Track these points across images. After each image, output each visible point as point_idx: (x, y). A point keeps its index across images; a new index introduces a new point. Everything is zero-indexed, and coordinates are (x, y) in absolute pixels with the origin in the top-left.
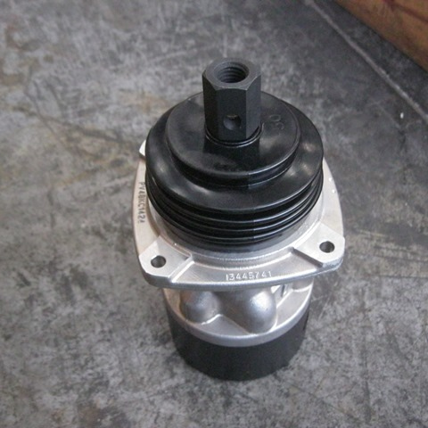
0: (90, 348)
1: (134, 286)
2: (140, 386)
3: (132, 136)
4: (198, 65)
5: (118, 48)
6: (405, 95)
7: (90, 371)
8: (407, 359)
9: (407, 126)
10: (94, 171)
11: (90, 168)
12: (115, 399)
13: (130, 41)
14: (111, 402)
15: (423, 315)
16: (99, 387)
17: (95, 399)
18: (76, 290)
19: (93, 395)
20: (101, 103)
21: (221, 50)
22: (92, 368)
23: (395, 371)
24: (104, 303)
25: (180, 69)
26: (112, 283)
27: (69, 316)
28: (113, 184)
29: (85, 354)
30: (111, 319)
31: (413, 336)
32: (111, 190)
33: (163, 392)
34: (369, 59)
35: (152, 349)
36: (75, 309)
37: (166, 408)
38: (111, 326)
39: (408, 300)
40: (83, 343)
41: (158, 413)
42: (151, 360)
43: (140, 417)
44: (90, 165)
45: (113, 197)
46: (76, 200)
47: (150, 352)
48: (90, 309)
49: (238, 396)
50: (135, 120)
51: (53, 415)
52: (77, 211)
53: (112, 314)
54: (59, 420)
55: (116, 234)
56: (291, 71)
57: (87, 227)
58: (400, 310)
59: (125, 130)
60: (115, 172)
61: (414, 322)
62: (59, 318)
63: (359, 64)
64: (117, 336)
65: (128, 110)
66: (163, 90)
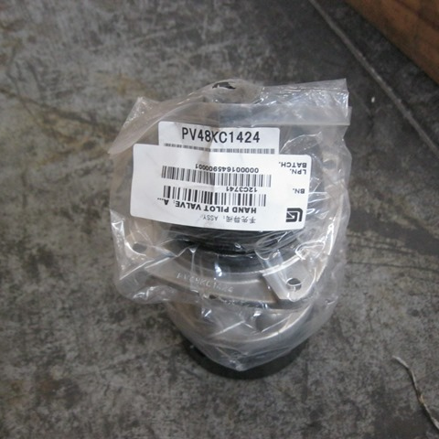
0: (50, 323)
1: (96, 266)
2: (94, 360)
3: (105, 118)
4: (176, 46)
5: (100, 28)
6: (379, 78)
7: (49, 345)
8: (348, 342)
9: (377, 111)
10: (67, 153)
11: (63, 150)
12: (70, 372)
13: (112, 21)
14: (65, 375)
15: (369, 300)
16: (57, 360)
17: (51, 371)
18: (42, 268)
19: (50, 367)
20: (79, 85)
21: (200, 31)
22: (51, 342)
23: (336, 353)
24: (67, 282)
25: (158, 50)
26: (75, 263)
27: (33, 293)
28: (84, 166)
29: (46, 329)
30: (72, 297)
31: (357, 321)
32: (82, 172)
33: (115, 366)
34: (347, 41)
35: (107, 326)
36: (39, 286)
37: (116, 381)
38: (71, 303)
39: (357, 286)
40: (45, 319)
41: (108, 386)
42: (106, 337)
43: (91, 389)
44: (63, 147)
45: (83, 179)
46: (48, 181)
47: (105, 329)
48: (54, 287)
49: (183, 372)
50: (110, 102)
51: (13, 385)
52: (48, 192)
53: (73, 292)
54: (18, 390)
55: (84, 215)
56: (267, 53)
57: (56, 208)
58: (347, 295)
59: (99, 112)
60: (87, 154)
61: (360, 307)
62: (24, 295)
63: (337, 47)
64: (76, 313)
65: (104, 92)
66: (139, 72)
